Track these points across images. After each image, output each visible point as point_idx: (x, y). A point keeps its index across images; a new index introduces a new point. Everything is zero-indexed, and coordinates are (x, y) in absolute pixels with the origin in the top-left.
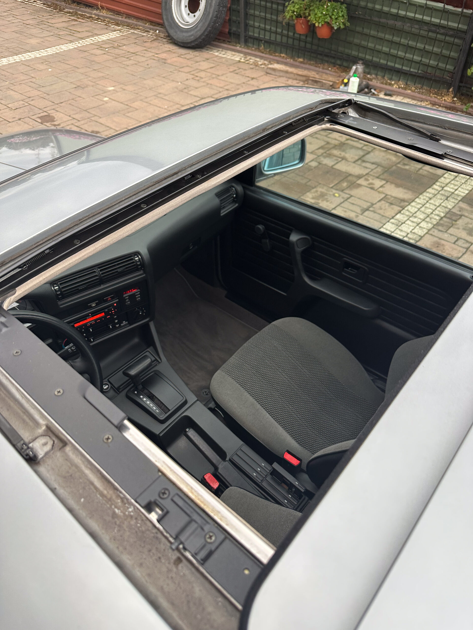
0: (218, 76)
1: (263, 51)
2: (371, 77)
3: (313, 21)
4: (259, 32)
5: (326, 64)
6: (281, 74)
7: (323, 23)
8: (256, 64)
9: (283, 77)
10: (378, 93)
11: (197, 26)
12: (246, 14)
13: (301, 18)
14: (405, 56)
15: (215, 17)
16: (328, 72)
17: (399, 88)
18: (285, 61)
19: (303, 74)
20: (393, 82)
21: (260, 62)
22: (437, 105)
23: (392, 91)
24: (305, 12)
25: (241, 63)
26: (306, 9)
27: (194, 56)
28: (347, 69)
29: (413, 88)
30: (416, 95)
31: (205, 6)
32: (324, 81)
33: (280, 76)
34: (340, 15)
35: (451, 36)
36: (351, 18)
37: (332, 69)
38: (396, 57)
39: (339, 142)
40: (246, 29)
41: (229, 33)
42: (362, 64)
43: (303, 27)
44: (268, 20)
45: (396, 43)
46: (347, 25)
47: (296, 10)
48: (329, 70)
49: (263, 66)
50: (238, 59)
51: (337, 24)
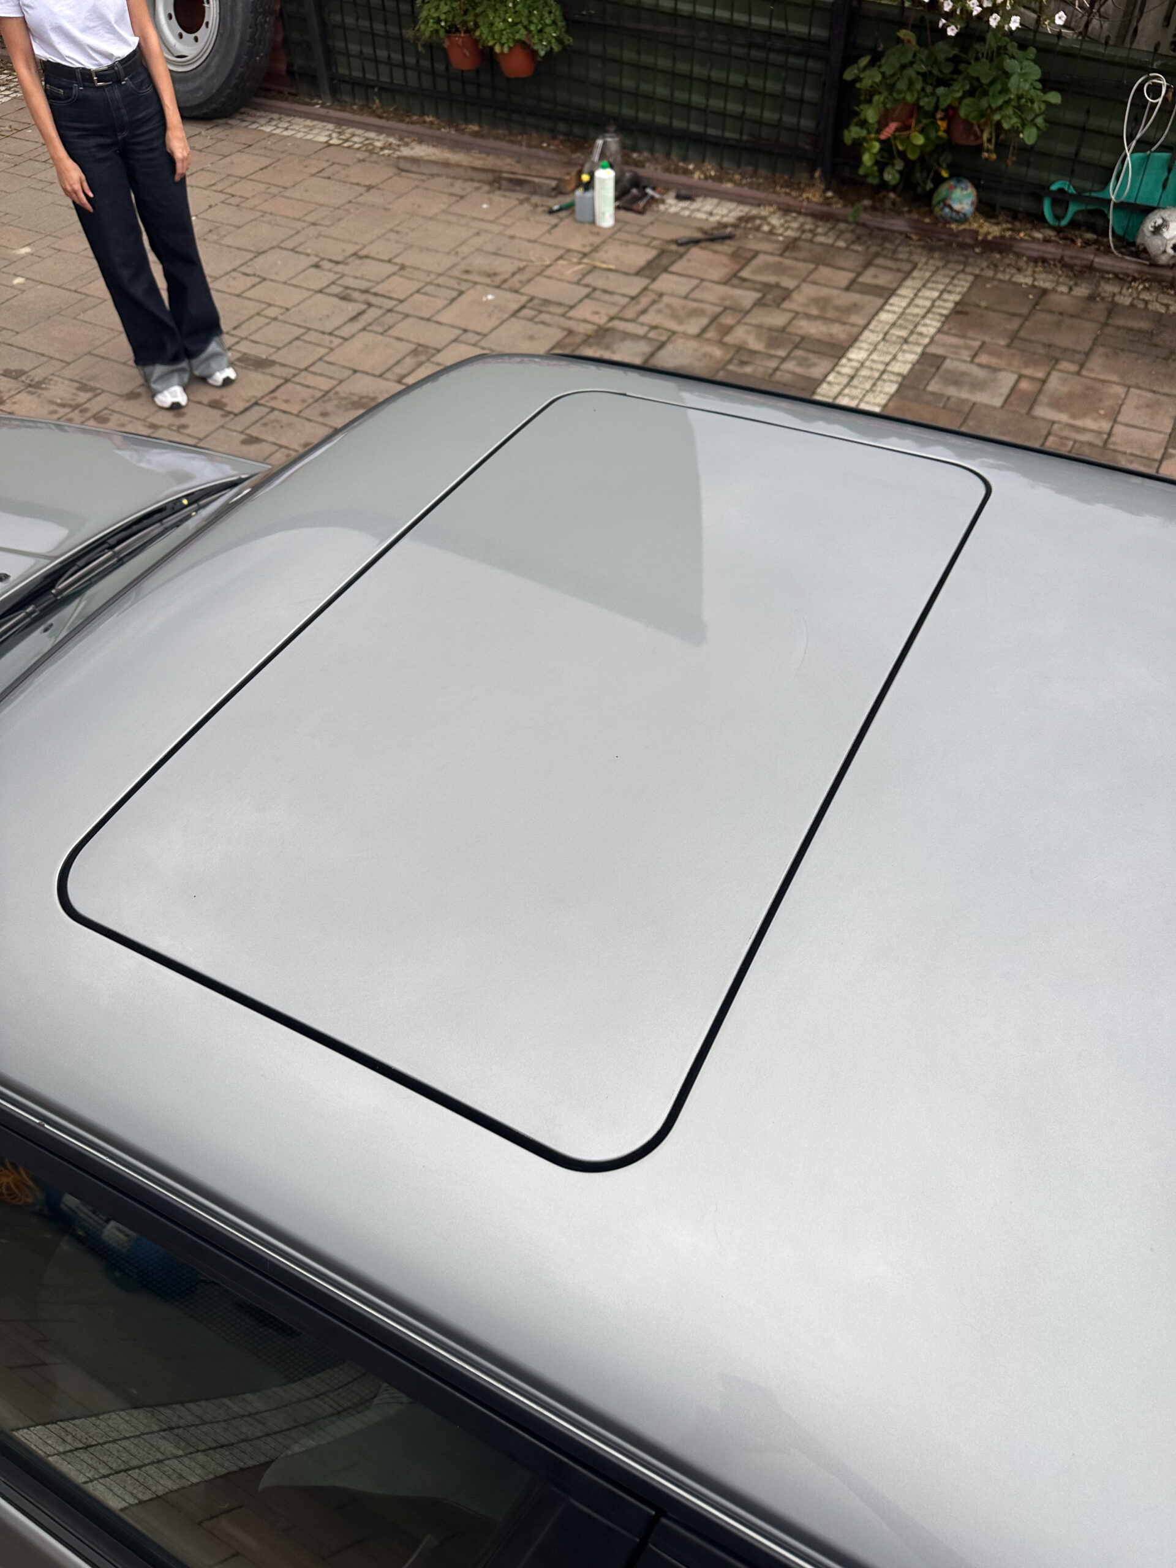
0: (285, 188)
1: (379, 111)
2: (641, 158)
3: (488, 41)
4: (363, 66)
5: (534, 134)
6: (436, 170)
7: (511, 45)
8: (371, 147)
9: (439, 175)
10: (663, 194)
11: (208, 65)
12: (323, 24)
13: (458, 34)
14: (707, 106)
15: (249, 41)
16: (542, 153)
17: (706, 178)
18: (437, 133)
19: (484, 167)
20: (691, 167)
21: (379, 140)
22: (795, 211)
23: (691, 187)
24: (465, 18)
25: (331, 148)
26: (466, 12)
27: (214, 141)
28: (583, 144)
29: (737, 177)
30: (746, 191)
31: (220, 13)
32: (537, 180)
33: (433, 176)
34: (548, 21)
35: (798, 54)
36: (572, 24)
37: (549, 145)
38: (688, 106)
39: (595, 327)
40: (330, 63)
41: (290, 73)
42: (615, 132)
43: (468, 54)
44: (379, 35)
45: (684, 76)
46: (566, 42)
47: (443, 17)
48: (543, 148)
49: (386, 152)
50: (323, 139)
51: (544, 43)
